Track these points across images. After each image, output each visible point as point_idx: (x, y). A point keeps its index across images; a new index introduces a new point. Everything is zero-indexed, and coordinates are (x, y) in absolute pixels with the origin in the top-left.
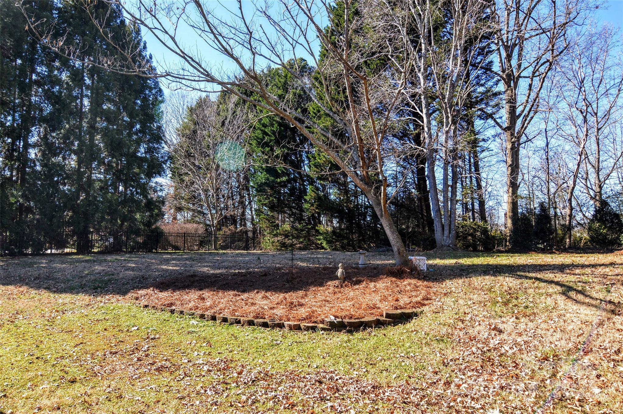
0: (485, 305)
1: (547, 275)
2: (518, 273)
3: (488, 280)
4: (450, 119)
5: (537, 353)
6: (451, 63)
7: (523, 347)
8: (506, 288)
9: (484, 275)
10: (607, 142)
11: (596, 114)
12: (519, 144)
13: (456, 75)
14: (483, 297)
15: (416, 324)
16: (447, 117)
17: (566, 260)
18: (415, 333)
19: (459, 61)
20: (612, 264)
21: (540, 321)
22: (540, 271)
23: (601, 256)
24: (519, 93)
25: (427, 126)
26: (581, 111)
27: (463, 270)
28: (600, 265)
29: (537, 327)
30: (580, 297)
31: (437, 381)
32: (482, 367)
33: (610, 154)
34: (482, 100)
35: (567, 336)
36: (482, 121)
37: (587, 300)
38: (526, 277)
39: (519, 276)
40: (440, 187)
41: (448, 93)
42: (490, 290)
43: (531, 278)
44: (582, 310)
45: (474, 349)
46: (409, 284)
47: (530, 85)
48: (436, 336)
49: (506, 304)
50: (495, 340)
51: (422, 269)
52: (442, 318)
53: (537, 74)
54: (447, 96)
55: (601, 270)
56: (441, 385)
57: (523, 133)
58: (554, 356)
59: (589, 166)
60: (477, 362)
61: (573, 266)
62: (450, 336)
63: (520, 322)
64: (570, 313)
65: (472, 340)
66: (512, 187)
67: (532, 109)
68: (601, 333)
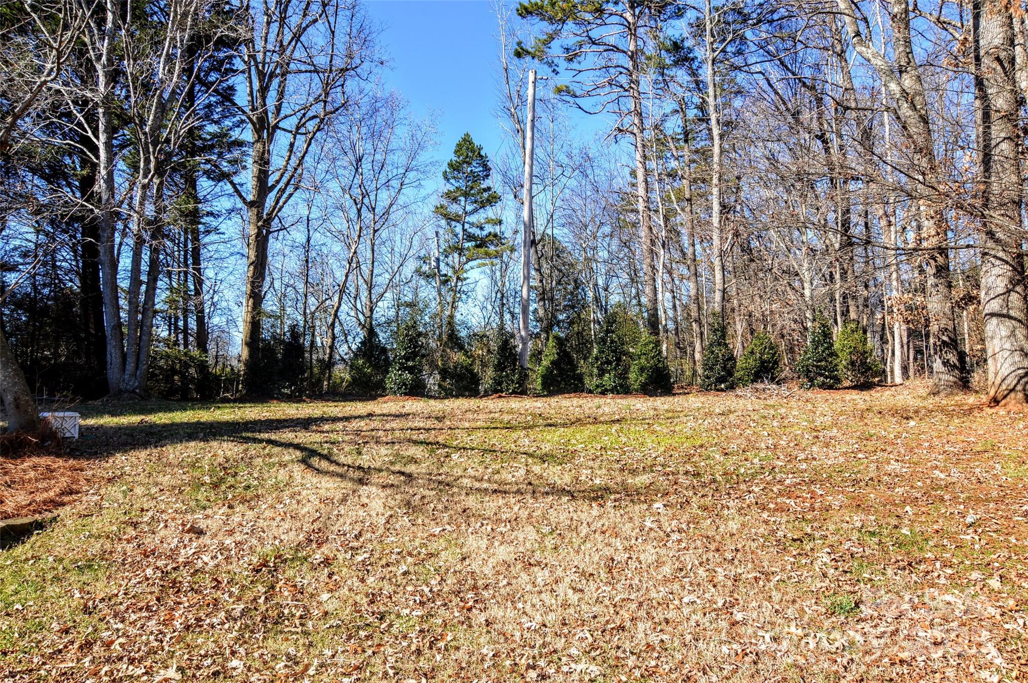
0: (181, 492)
1: (284, 436)
2: (244, 434)
3: (191, 449)
4: (152, 165)
5: (253, 558)
6: (161, 65)
7: (233, 552)
8: (221, 460)
9: (187, 441)
10: (384, 250)
11: (374, 209)
12: (269, 233)
13: (170, 90)
14: (181, 476)
15: (38, 544)
16: (147, 160)
17: (316, 411)
18: (31, 562)
19: (177, 68)
20: (370, 415)
21: (264, 507)
22: (277, 428)
23: (359, 405)
24: (275, 152)
25: (106, 168)
26: (355, 200)
27: (152, 434)
28: (356, 418)
29: (258, 518)
30: (324, 464)
31: (66, 647)
32: (158, 599)
33: (386, 266)
34: (212, 147)
35: (299, 524)
36: (212, 183)
37: (332, 468)
38: (256, 440)
39: (244, 438)
40: (124, 284)
41: (151, 117)
42: (193, 466)
43: (261, 441)
44: (323, 483)
45: (149, 572)
46: (34, 467)
47: (292, 145)
48: (77, 561)
49: (215, 486)
50: (188, 549)
51: (68, 435)
52: (97, 524)
53: (303, 130)
54: (150, 123)
55: (355, 424)
56: (73, 651)
57: (276, 215)
58: (276, 558)
59: (361, 281)
60: (151, 593)
61: (323, 419)
62: (107, 556)
63: (234, 513)
64: (308, 489)
65: (148, 556)
66: (254, 298)
67: (292, 182)
68: (342, 512)
